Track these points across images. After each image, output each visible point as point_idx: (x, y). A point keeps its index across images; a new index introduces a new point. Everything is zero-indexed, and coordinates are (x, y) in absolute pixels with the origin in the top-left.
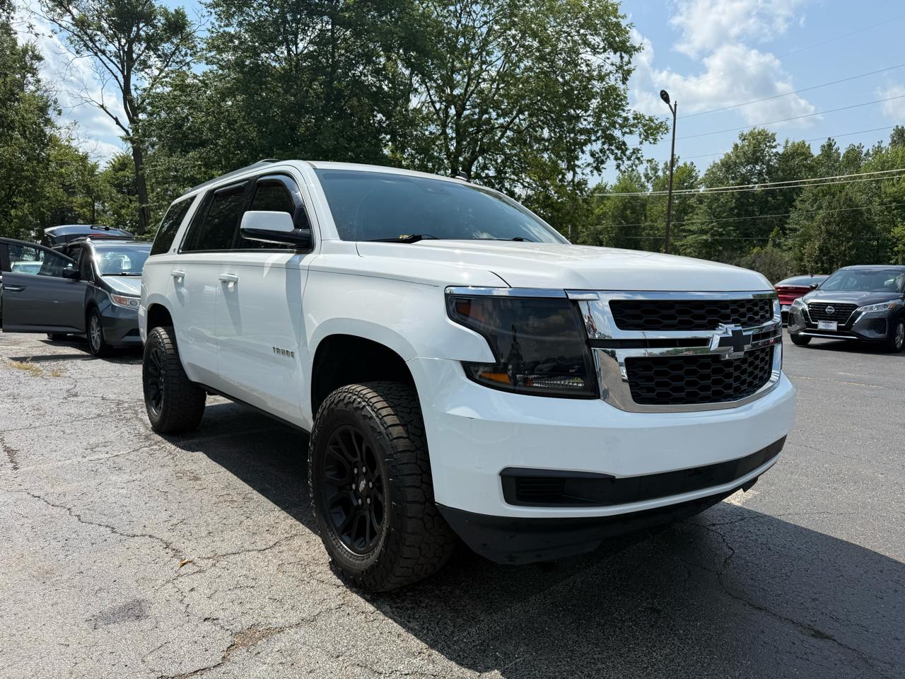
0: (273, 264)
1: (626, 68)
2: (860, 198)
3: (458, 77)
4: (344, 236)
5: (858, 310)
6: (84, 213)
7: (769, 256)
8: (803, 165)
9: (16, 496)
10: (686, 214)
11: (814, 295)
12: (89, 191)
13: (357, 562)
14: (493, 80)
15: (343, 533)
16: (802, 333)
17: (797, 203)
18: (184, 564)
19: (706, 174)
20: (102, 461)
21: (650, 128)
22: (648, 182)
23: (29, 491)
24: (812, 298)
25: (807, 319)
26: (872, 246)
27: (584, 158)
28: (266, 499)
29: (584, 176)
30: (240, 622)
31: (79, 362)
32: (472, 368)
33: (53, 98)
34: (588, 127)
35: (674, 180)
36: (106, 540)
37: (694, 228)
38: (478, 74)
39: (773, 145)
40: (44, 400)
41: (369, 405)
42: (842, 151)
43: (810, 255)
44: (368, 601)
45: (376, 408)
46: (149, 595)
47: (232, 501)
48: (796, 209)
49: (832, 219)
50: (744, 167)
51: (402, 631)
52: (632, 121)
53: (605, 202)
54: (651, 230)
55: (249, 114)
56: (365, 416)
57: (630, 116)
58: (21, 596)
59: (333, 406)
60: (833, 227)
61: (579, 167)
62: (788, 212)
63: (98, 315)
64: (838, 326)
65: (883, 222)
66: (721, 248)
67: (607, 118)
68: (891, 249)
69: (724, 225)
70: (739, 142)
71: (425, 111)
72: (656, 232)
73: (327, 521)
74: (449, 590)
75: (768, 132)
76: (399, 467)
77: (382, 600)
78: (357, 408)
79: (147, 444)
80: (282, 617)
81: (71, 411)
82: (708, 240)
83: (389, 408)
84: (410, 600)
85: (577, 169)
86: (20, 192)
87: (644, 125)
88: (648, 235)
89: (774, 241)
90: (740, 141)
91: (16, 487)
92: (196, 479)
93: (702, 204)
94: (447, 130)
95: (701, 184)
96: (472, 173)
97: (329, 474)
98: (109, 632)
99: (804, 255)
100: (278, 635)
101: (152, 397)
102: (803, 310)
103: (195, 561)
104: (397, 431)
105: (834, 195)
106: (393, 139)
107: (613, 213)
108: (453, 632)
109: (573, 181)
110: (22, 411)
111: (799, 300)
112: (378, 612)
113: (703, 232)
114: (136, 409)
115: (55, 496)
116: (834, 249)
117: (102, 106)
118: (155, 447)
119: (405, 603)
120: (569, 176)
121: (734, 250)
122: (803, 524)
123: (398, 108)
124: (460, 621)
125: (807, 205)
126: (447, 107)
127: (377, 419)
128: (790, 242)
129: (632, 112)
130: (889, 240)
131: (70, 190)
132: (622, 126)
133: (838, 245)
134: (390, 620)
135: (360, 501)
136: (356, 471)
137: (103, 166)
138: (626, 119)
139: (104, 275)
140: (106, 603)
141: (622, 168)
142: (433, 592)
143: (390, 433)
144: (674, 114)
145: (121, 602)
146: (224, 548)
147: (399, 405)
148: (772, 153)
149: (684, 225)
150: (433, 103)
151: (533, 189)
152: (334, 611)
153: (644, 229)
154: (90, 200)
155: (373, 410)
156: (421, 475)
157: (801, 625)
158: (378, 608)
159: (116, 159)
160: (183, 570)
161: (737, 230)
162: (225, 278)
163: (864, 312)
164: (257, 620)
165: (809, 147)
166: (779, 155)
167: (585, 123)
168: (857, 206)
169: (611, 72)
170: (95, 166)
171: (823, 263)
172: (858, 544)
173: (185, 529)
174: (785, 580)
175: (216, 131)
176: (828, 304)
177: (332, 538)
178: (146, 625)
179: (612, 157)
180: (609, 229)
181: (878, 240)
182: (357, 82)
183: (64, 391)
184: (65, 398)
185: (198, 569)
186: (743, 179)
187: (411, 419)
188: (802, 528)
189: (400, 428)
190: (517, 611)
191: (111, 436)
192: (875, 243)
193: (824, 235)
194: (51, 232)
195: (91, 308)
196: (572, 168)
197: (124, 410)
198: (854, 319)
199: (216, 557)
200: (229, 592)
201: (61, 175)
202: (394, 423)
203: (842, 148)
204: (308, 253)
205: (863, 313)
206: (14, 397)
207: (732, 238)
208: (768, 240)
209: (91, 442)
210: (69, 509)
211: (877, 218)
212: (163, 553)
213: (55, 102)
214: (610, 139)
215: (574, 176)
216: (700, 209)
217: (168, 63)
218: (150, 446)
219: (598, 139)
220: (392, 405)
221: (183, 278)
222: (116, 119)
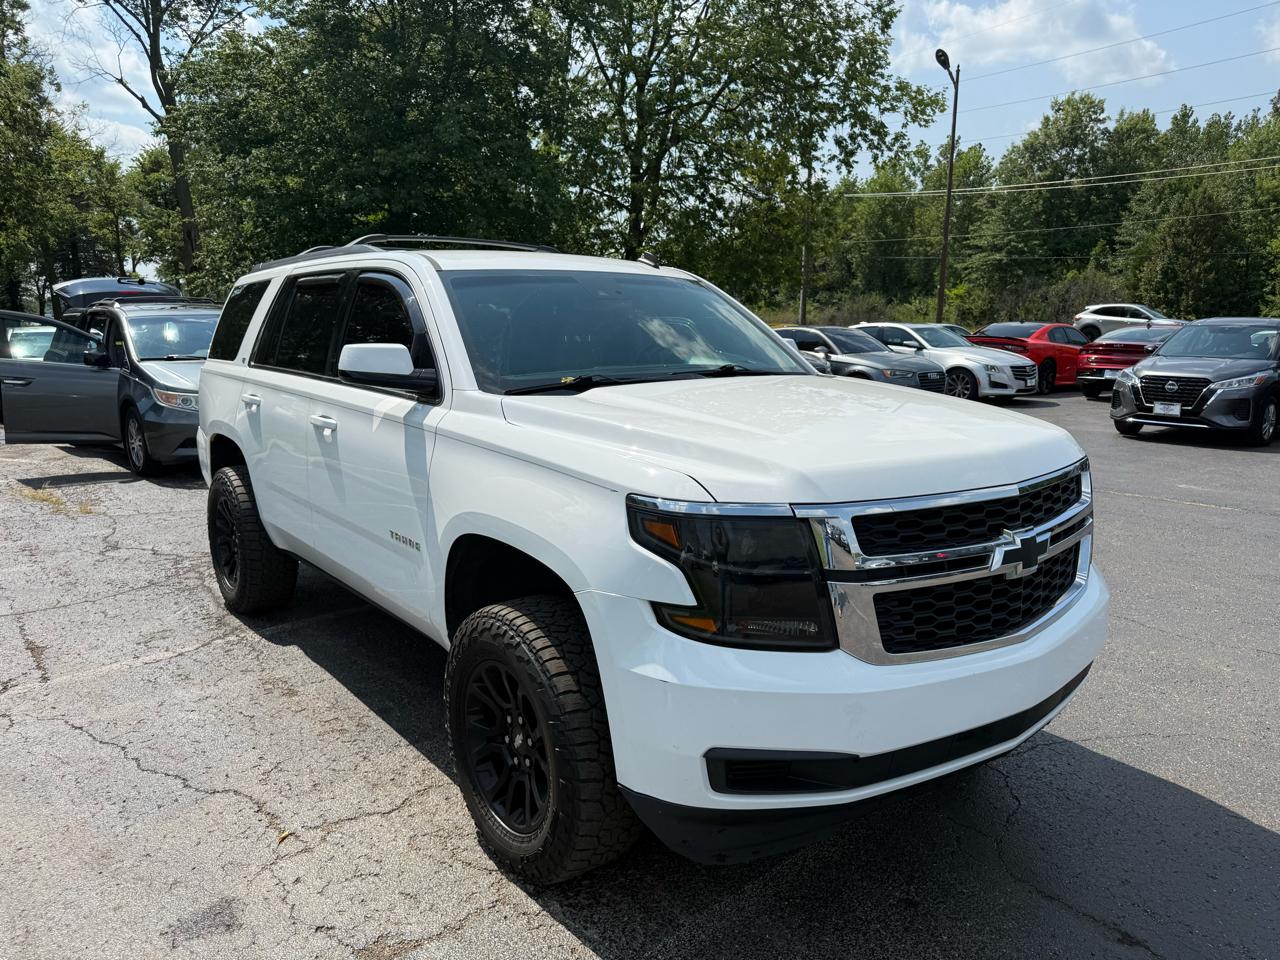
0: (385, 414)
1: (887, 9)
2: (1224, 196)
3: (638, 29)
4: (484, 384)
5: (1212, 386)
6: (105, 235)
7: (1090, 282)
8: (1144, 148)
9: (50, 726)
10: (972, 223)
11: (1150, 364)
12: (109, 204)
13: (515, 843)
14: (690, 33)
15: (494, 800)
16: (1131, 419)
17: (1132, 204)
18: (284, 838)
19: (1001, 163)
20: (161, 664)
21: (921, 103)
22: (914, 175)
23: (66, 718)
24: (1147, 368)
25: (1138, 398)
26: (1239, 266)
27: (827, 148)
28: (388, 727)
29: (824, 175)
30: (364, 932)
31: (115, 486)
32: (665, 612)
33: (48, 67)
34: (831, 101)
35: (955, 171)
36: (176, 800)
37: (983, 243)
38: (668, 23)
39: (1102, 117)
40: (73, 556)
41: (525, 643)
42: (1203, 125)
43: (1150, 281)
44: (530, 895)
45: (534, 648)
46: (241, 890)
47: (342, 731)
48: (1131, 212)
49: (1183, 229)
50: (1057, 152)
51: (576, 942)
52: (894, 92)
53: (856, 205)
54: (921, 246)
55: (336, 95)
56: (520, 659)
57: (892, 85)
58: (72, 896)
59: (475, 634)
60: (1185, 240)
61: (818, 159)
62: (1118, 218)
63: (139, 419)
64: (1182, 410)
65: (1256, 231)
66: (1020, 272)
67: (857, 88)
68: (1266, 271)
69: (1026, 239)
70: (1051, 114)
71: (592, 80)
72: (929, 249)
73: (471, 782)
74: (638, 876)
75: (1094, 97)
76: (566, 733)
77: (549, 893)
78: (509, 645)
79: (221, 632)
80: (419, 923)
81: (113, 576)
82: (1001, 260)
83: (553, 648)
84: (587, 893)
85: (815, 164)
86: (11, 209)
87: (912, 99)
88: (917, 253)
89: (1097, 260)
90: (1053, 112)
91: (48, 712)
92: (292, 693)
93: (994, 207)
94: (624, 109)
95: (994, 177)
96: (662, 172)
97: (472, 720)
98: (192, 952)
99: (1140, 280)
100: (414, 953)
101: (223, 563)
102: (1133, 386)
103: (298, 833)
104: (565, 683)
105: (1186, 192)
106: (545, 125)
107: (866, 221)
108: (643, 944)
109: (808, 181)
110: (45, 577)
111: (1128, 370)
112: (545, 912)
113: (996, 249)
114: (201, 569)
115: (103, 725)
116: (1183, 272)
117: (121, 81)
118: (232, 638)
119: (579, 898)
120: (803, 175)
121: (1039, 273)
122: (1115, 754)
123: (552, 79)
124: (653, 926)
125: (1147, 208)
126: (624, 74)
127: (536, 665)
128: (1120, 262)
129: (894, 78)
130: (1263, 257)
131: (81, 202)
132: (880, 100)
133: (1190, 267)
134: (560, 926)
135: (516, 760)
136: (509, 719)
137: (127, 166)
138: (886, 89)
139: (142, 360)
140: (184, 905)
141: (880, 161)
142: (617, 880)
143: (555, 686)
144: (956, 84)
145: (205, 902)
146: (337, 810)
147: (566, 642)
148: (1099, 129)
149: (967, 239)
150: (602, 68)
151: (751, 195)
152: (486, 913)
153: (912, 244)
154: (111, 216)
155: (531, 651)
156: (597, 743)
157: (1105, 925)
158: (545, 906)
159: (145, 155)
160: (284, 849)
161: (1045, 244)
162: (318, 424)
163: (1219, 389)
164: (385, 929)
165: (1153, 121)
166: (1110, 133)
167: (827, 96)
168: (1219, 209)
169: (864, 17)
170: (115, 166)
171: (1166, 292)
172: (1188, 787)
173: (282, 778)
174: (1087, 849)
175: (289, 121)
176: (1168, 378)
177: (480, 806)
178: (241, 939)
179: (864, 145)
180: (861, 245)
181: (1247, 257)
182: (489, 39)
183: (99, 540)
184: (102, 553)
185: (302, 846)
186: (1055, 169)
187: (583, 663)
188: (1114, 761)
189: (568, 677)
190: (728, 909)
191: (171, 620)
192: (1243, 262)
193: (1170, 252)
194: (62, 289)
195: (127, 408)
196: (807, 163)
197: (185, 573)
198: (1205, 398)
199: (327, 826)
200: (346, 884)
201: (68, 182)
202: (560, 670)
203: (1202, 119)
204: (435, 405)
205: (1219, 392)
206: (31, 551)
207: (1036, 257)
208: (1089, 259)
209: (144, 631)
210: (123, 748)
211: (1247, 226)
212: (254, 820)
213: (51, 72)
214: (862, 119)
215: (810, 175)
216: (991, 214)
217: (212, 13)
218: (225, 635)
219: (845, 119)
220: (557, 642)
221: (258, 406)
222: (142, 100)
